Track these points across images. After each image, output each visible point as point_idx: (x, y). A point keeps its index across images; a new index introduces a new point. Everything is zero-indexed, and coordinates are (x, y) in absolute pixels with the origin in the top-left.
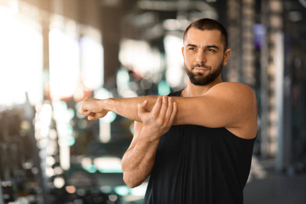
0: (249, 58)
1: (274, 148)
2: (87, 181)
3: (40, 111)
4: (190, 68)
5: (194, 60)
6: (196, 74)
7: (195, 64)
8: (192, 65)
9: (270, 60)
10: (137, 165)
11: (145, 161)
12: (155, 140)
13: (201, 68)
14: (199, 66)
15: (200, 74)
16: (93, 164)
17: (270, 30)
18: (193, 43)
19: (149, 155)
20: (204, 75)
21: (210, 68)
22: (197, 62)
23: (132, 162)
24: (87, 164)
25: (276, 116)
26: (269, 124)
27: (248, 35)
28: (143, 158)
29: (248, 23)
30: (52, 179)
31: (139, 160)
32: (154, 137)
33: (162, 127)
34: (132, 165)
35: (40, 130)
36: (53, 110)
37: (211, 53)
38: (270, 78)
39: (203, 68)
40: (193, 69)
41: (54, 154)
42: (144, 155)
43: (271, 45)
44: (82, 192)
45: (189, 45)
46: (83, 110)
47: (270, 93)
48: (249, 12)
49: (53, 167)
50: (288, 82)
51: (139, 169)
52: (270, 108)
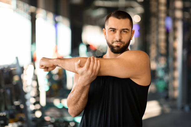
0: (162, 37)
1: (177, 94)
2: (58, 113)
3: (27, 69)
4: (110, 43)
5: (114, 38)
6: (115, 46)
7: (115, 40)
8: (112, 41)
9: (175, 38)
10: (77, 102)
11: (81, 99)
12: (87, 85)
13: (119, 43)
14: (118, 42)
15: (118, 46)
16: (61, 103)
17: (174, 19)
18: (113, 27)
19: (84, 95)
20: (121, 47)
21: (124, 43)
22: (116, 39)
23: (74, 100)
24: (57, 102)
25: (178, 74)
26: (174, 79)
27: (162, 22)
28: (80, 97)
29: (162, 15)
30: (34, 112)
31: (78, 99)
32: (87, 83)
33: (91, 76)
34: (73, 102)
35: (26, 81)
36: (35, 68)
37: (124, 33)
38: (175, 50)
39: (120, 43)
40: (113, 43)
41: (35, 96)
42: (81, 95)
43: (175, 29)
44: (53, 120)
45: (111, 28)
46: (41, 65)
47: (175, 59)
48: (163, 8)
49: (35, 104)
50: (186, 52)
51: (78, 104)
52: (174, 69)
